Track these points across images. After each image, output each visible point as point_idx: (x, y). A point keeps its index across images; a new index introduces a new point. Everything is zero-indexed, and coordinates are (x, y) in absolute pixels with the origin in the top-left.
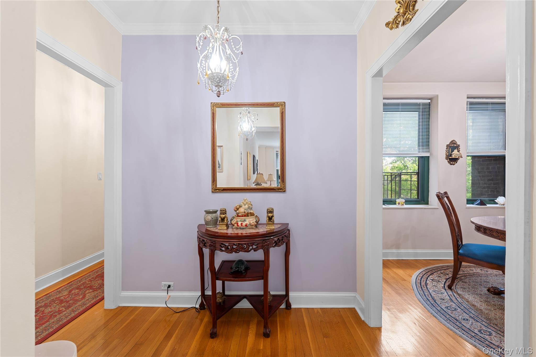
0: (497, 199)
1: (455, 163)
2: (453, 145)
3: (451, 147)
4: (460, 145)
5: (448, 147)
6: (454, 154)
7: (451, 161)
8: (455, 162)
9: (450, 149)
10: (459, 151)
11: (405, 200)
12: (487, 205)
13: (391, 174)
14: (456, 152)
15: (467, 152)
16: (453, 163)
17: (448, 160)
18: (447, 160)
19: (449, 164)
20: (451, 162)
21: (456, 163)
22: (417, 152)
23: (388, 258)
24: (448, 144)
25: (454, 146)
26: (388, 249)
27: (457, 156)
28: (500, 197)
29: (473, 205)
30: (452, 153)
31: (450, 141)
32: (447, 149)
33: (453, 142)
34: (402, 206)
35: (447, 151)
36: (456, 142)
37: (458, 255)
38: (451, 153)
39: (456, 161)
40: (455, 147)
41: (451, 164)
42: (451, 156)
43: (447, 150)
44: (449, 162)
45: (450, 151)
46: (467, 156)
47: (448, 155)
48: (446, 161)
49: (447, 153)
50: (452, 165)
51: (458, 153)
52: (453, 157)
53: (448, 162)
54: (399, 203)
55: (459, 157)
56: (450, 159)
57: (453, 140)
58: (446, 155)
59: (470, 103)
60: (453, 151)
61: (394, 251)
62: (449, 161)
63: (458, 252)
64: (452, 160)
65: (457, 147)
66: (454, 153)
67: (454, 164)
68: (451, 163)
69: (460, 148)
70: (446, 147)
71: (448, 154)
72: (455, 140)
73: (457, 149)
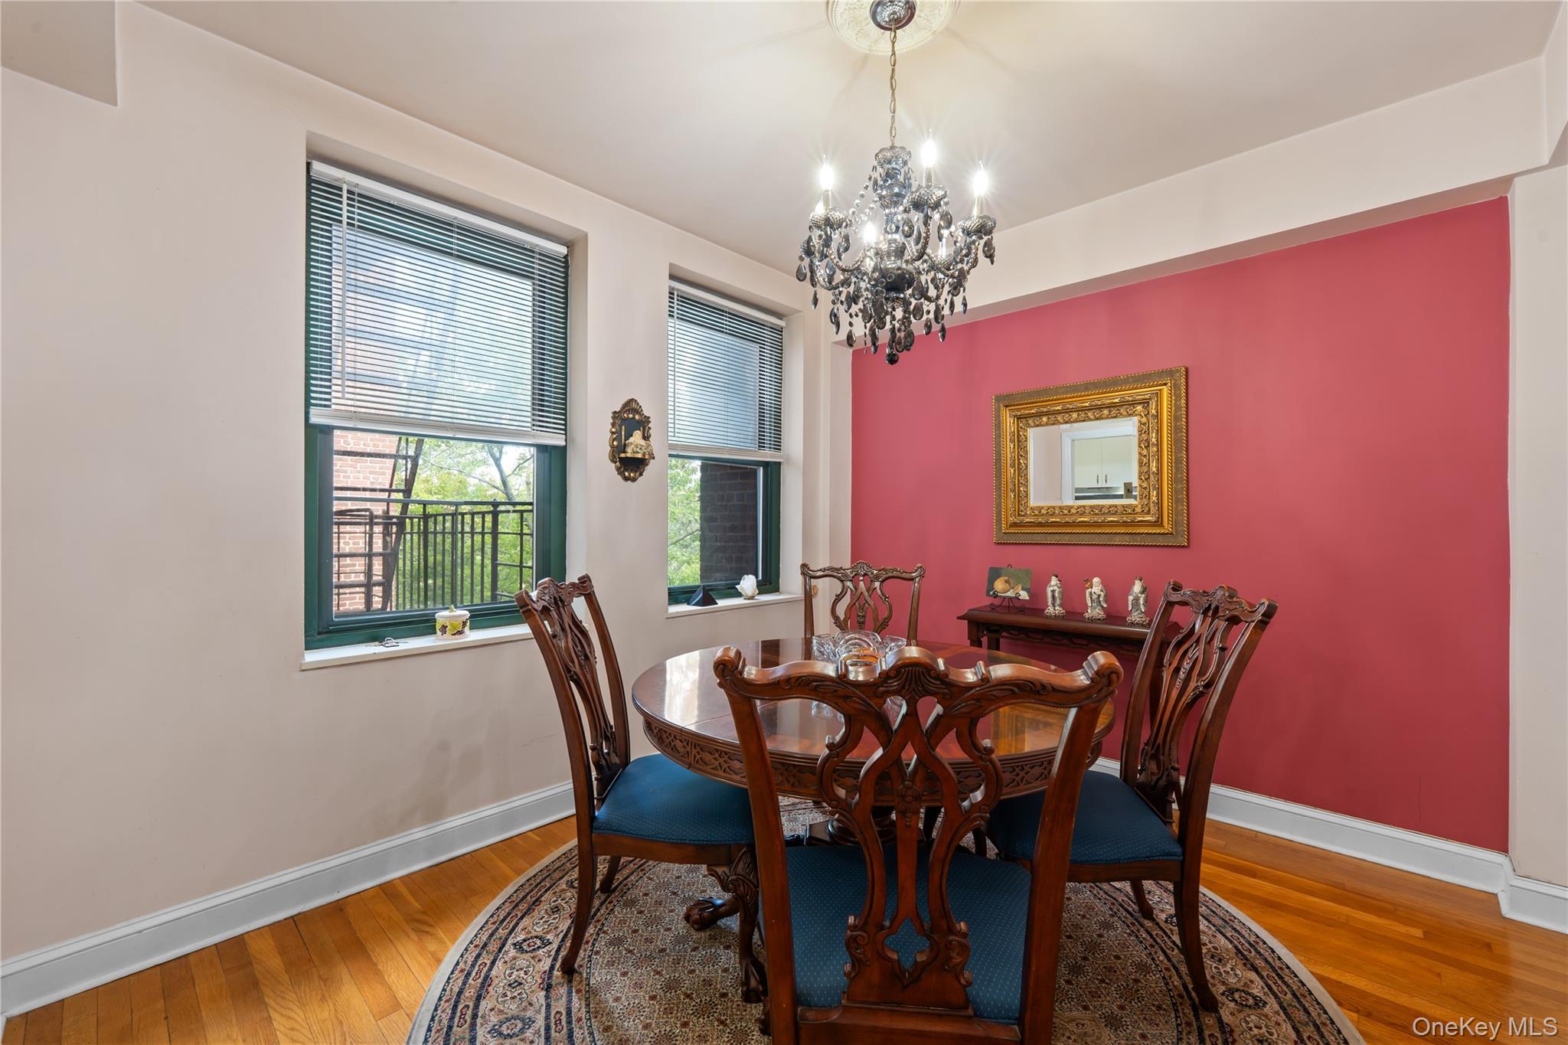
0: (742, 582)
1: (638, 474)
2: (631, 416)
3: (624, 420)
4: (649, 418)
5: (618, 422)
6: (633, 446)
7: (624, 466)
8: (636, 471)
9: (623, 427)
10: (646, 437)
11: (470, 611)
12: (717, 601)
13: (425, 505)
14: (637, 437)
15: (670, 444)
16: (632, 475)
17: (618, 463)
18: (615, 462)
19: (619, 477)
20: (627, 470)
21: (641, 474)
22: (529, 429)
23: (385, 873)
24: (618, 410)
25: (634, 418)
26: (390, 832)
27: (638, 452)
28: (746, 576)
29: (688, 604)
30: (627, 442)
31: (623, 402)
32: (613, 425)
33: (631, 406)
34: (456, 636)
35: (613, 433)
36: (640, 407)
37: (592, 832)
38: (625, 440)
39: (639, 467)
40: (638, 422)
41: (626, 479)
42: (625, 452)
43: (614, 430)
44: (620, 473)
45: (623, 433)
46: (670, 455)
47: (617, 447)
48: (612, 467)
49: (614, 440)
50: (629, 482)
51: (643, 442)
52: (629, 455)
53: (618, 469)
54: (444, 628)
55: (644, 454)
56: (621, 459)
57: (632, 400)
58: (612, 446)
59: (681, 297)
60: (632, 436)
61: (418, 833)
62: (620, 468)
63: (593, 818)
64: (631, 466)
65: (643, 424)
66: (631, 440)
67: (634, 480)
68: (627, 474)
69: (650, 428)
70: (612, 421)
71: (615, 443)
72: (636, 401)
73: (641, 429)
